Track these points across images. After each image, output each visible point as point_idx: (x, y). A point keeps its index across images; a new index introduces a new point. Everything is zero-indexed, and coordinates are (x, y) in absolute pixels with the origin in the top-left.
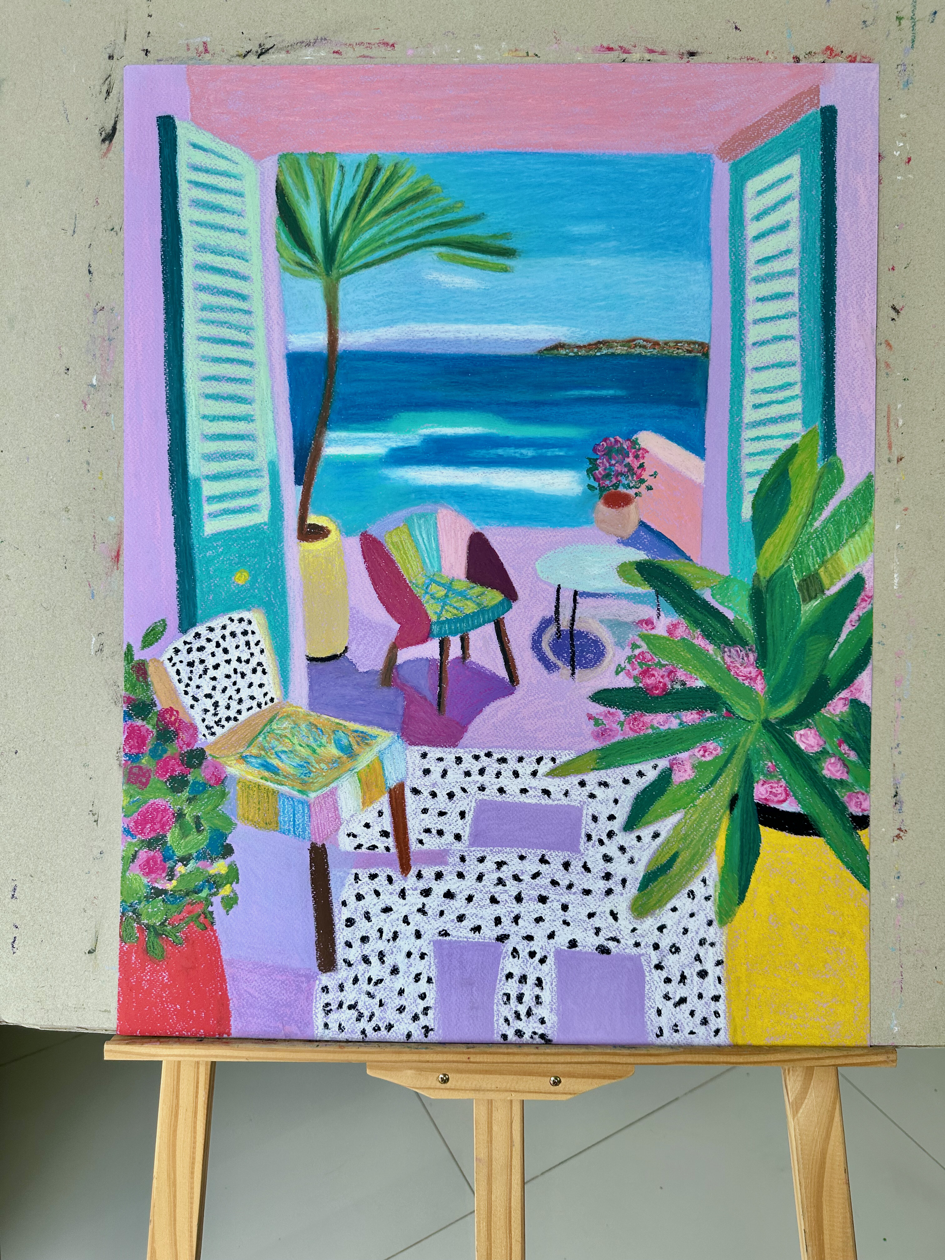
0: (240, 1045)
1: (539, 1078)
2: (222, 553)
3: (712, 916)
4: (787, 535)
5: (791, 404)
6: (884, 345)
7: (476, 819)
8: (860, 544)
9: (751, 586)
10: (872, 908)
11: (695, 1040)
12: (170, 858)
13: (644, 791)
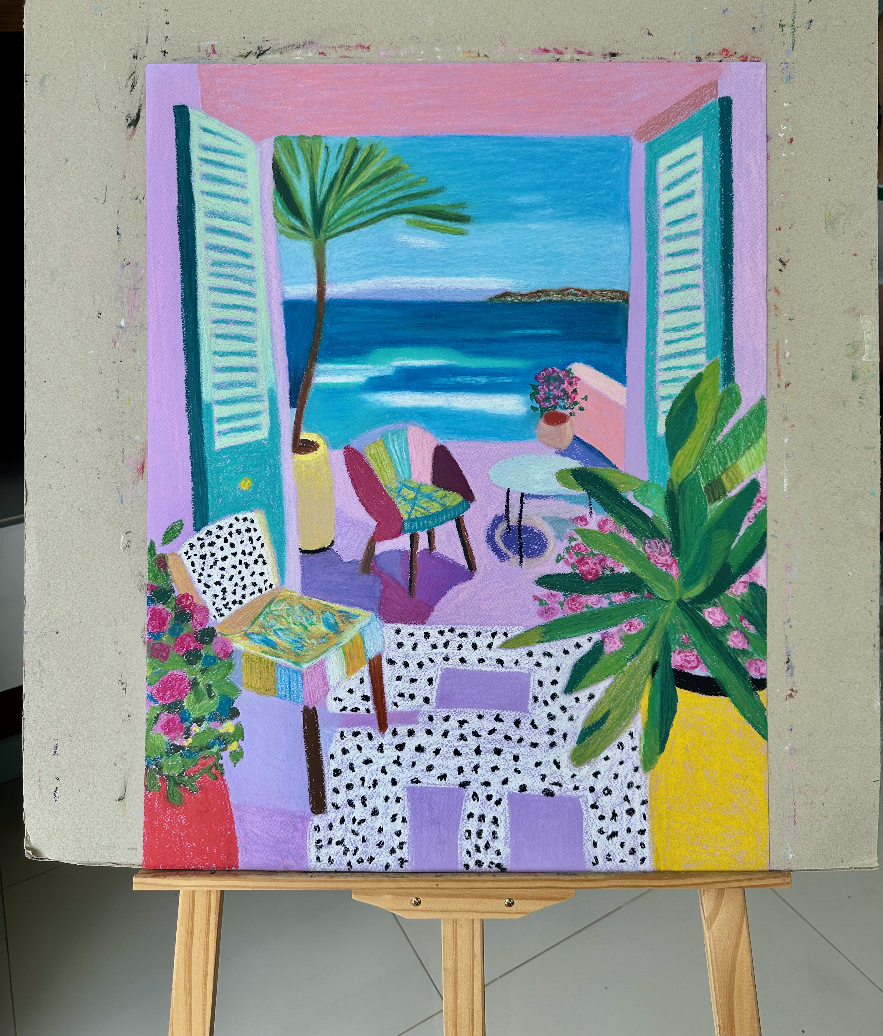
0: (247, 877)
1: (496, 900)
2: (230, 464)
3: (638, 763)
4: (694, 448)
5: (696, 340)
6: (773, 292)
7: (441, 685)
8: (755, 455)
9: (666, 489)
10: (770, 755)
11: (625, 867)
12: (187, 720)
13: (581, 660)
